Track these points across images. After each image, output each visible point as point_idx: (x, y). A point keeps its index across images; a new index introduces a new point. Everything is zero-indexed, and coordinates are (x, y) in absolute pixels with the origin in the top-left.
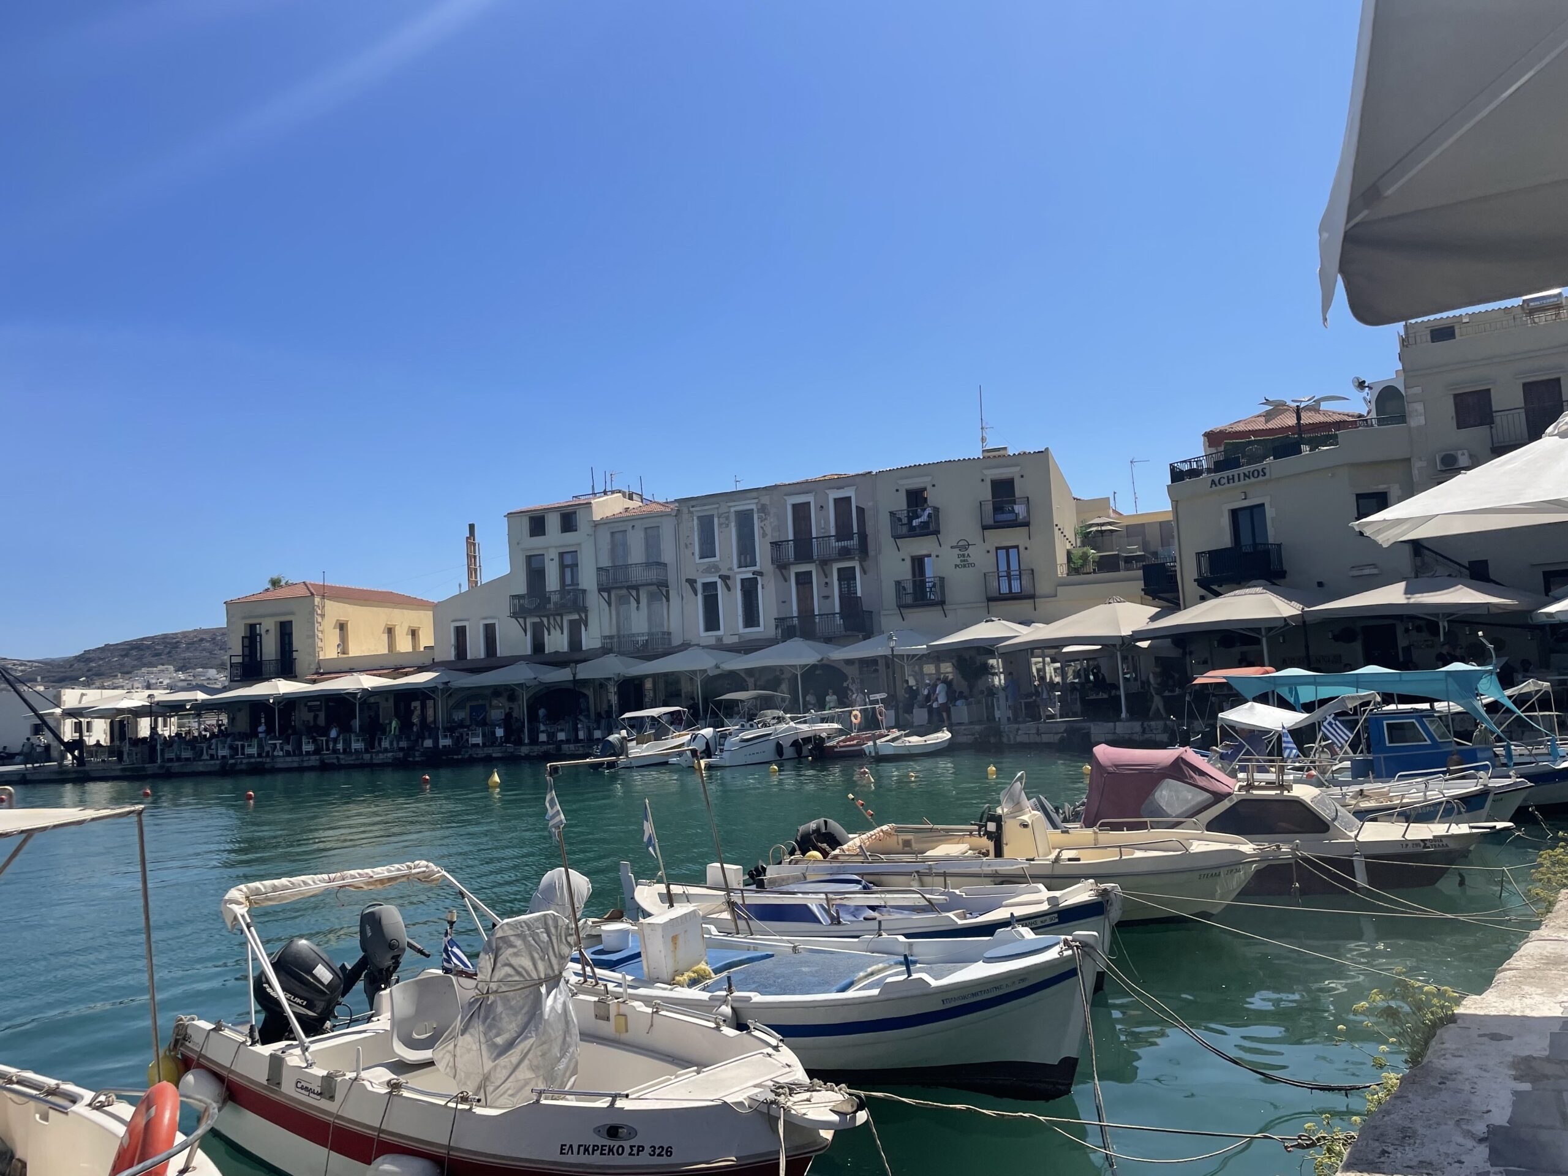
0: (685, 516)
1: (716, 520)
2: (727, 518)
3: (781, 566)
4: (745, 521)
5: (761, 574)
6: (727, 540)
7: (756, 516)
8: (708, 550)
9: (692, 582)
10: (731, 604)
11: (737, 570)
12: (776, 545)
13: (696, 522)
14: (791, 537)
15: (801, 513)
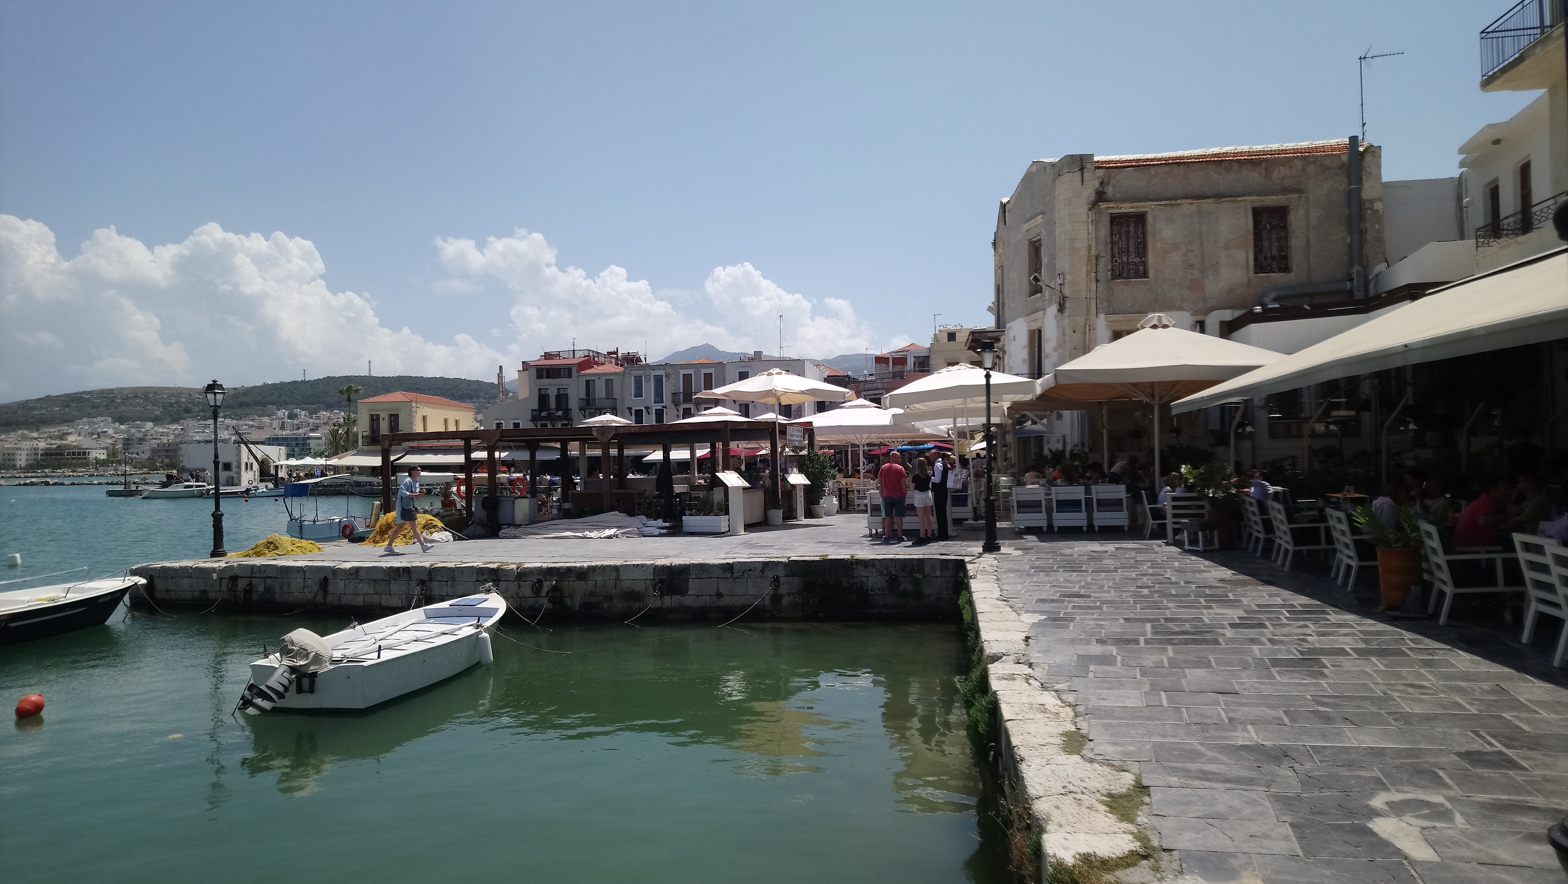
0: (627, 376)
2: (649, 378)
3: (676, 404)
4: (659, 380)
5: (666, 407)
6: (649, 388)
7: (664, 378)
8: (639, 394)
9: (630, 409)
10: (649, 421)
11: (653, 404)
12: (674, 394)
13: (633, 378)
14: (682, 391)
15: (687, 378)
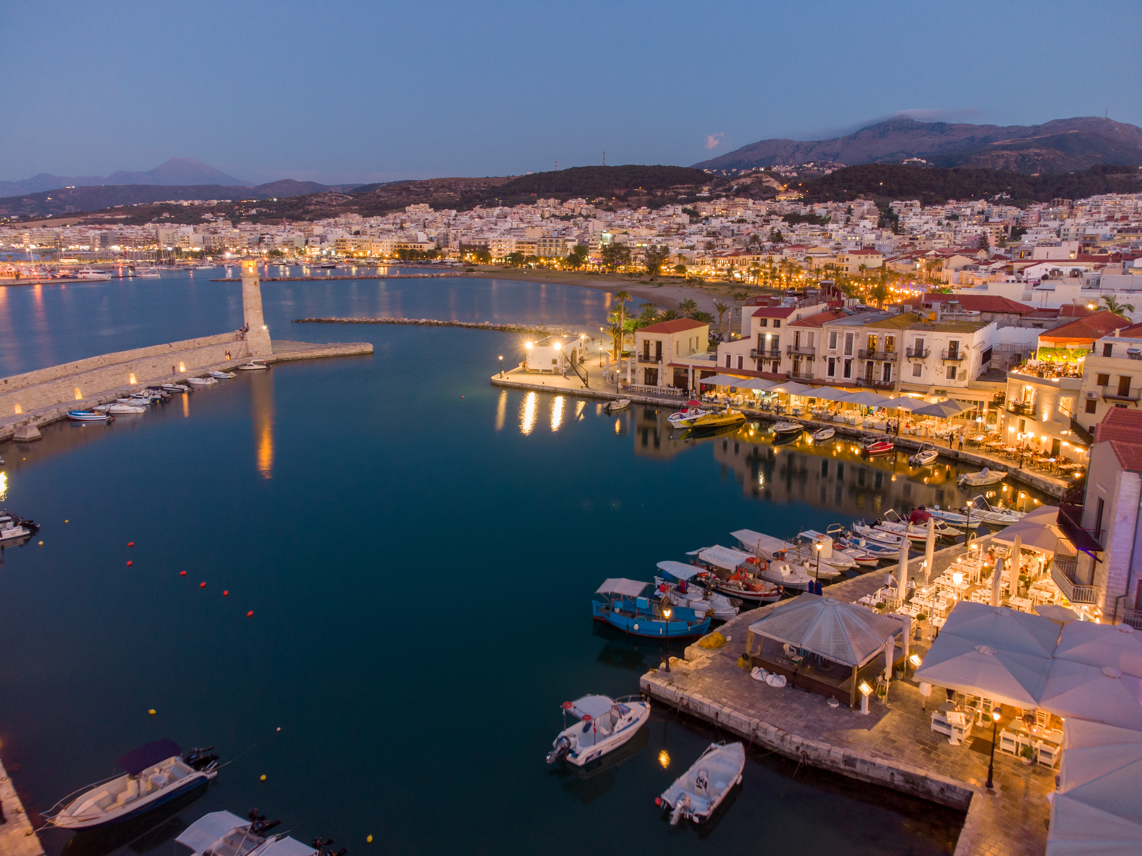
0: (825, 331)
1: (837, 335)
2: (843, 335)
3: (862, 358)
4: (849, 337)
5: (853, 359)
6: (841, 343)
7: (854, 336)
8: (833, 346)
9: (825, 357)
10: (840, 368)
11: (844, 355)
12: (860, 349)
13: (829, 334)
14: (867, 349)
15: (872, 339)
